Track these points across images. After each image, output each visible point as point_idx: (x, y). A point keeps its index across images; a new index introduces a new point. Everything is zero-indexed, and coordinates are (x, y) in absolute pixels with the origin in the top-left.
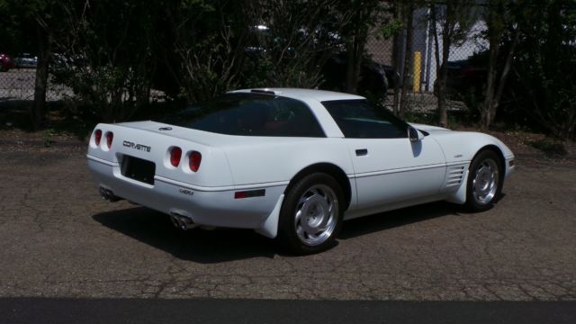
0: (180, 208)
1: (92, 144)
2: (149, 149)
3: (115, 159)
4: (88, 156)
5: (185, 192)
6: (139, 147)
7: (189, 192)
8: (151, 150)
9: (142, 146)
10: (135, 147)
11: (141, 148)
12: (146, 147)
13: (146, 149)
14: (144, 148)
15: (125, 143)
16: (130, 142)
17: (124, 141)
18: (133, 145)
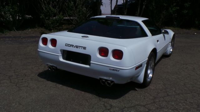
0: (106, 76)
1: (41, 44)
2: (85, 48)
3: (60, 52)
4: (39, 50)
5: (113, 70)
6: (77, 47)
7: (116, 70)
8: (86, 49)
9: (80, 46)
10: (74, 47)
11: (79, 47)
12: (82, 47)
13: (83, 48)
14: (81, 48)
15: (66, 45)
16: (70, 45)
17: (66, 44)
18: (72, 46)
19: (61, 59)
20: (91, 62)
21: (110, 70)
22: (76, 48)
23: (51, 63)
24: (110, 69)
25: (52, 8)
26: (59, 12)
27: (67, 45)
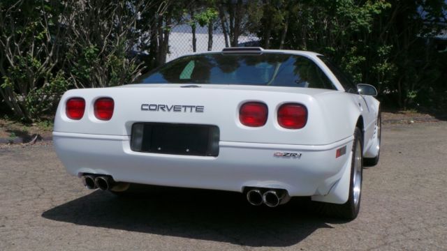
2: (199, 109)
3: (124, 131)
5: (285, 156)
6: (177, 109)
7: (294, 155)
8: (205, 110)
9: (185, 107)
10: (169, 110)
11: (183, 109)
12: (191, 107)
13: (194, 109)
14: (188, 109)
15: (144, 107)
16: (156, 105)
17: (143, 105)
18: (163, 107)
19: (128, 150)
20: (221, 143)
21: (275, 158)
22: (174, 110)
23: (94, 168)
24: (275, 155)
25: (34, 60)
26: (55, 71)
27: (147, 107)
